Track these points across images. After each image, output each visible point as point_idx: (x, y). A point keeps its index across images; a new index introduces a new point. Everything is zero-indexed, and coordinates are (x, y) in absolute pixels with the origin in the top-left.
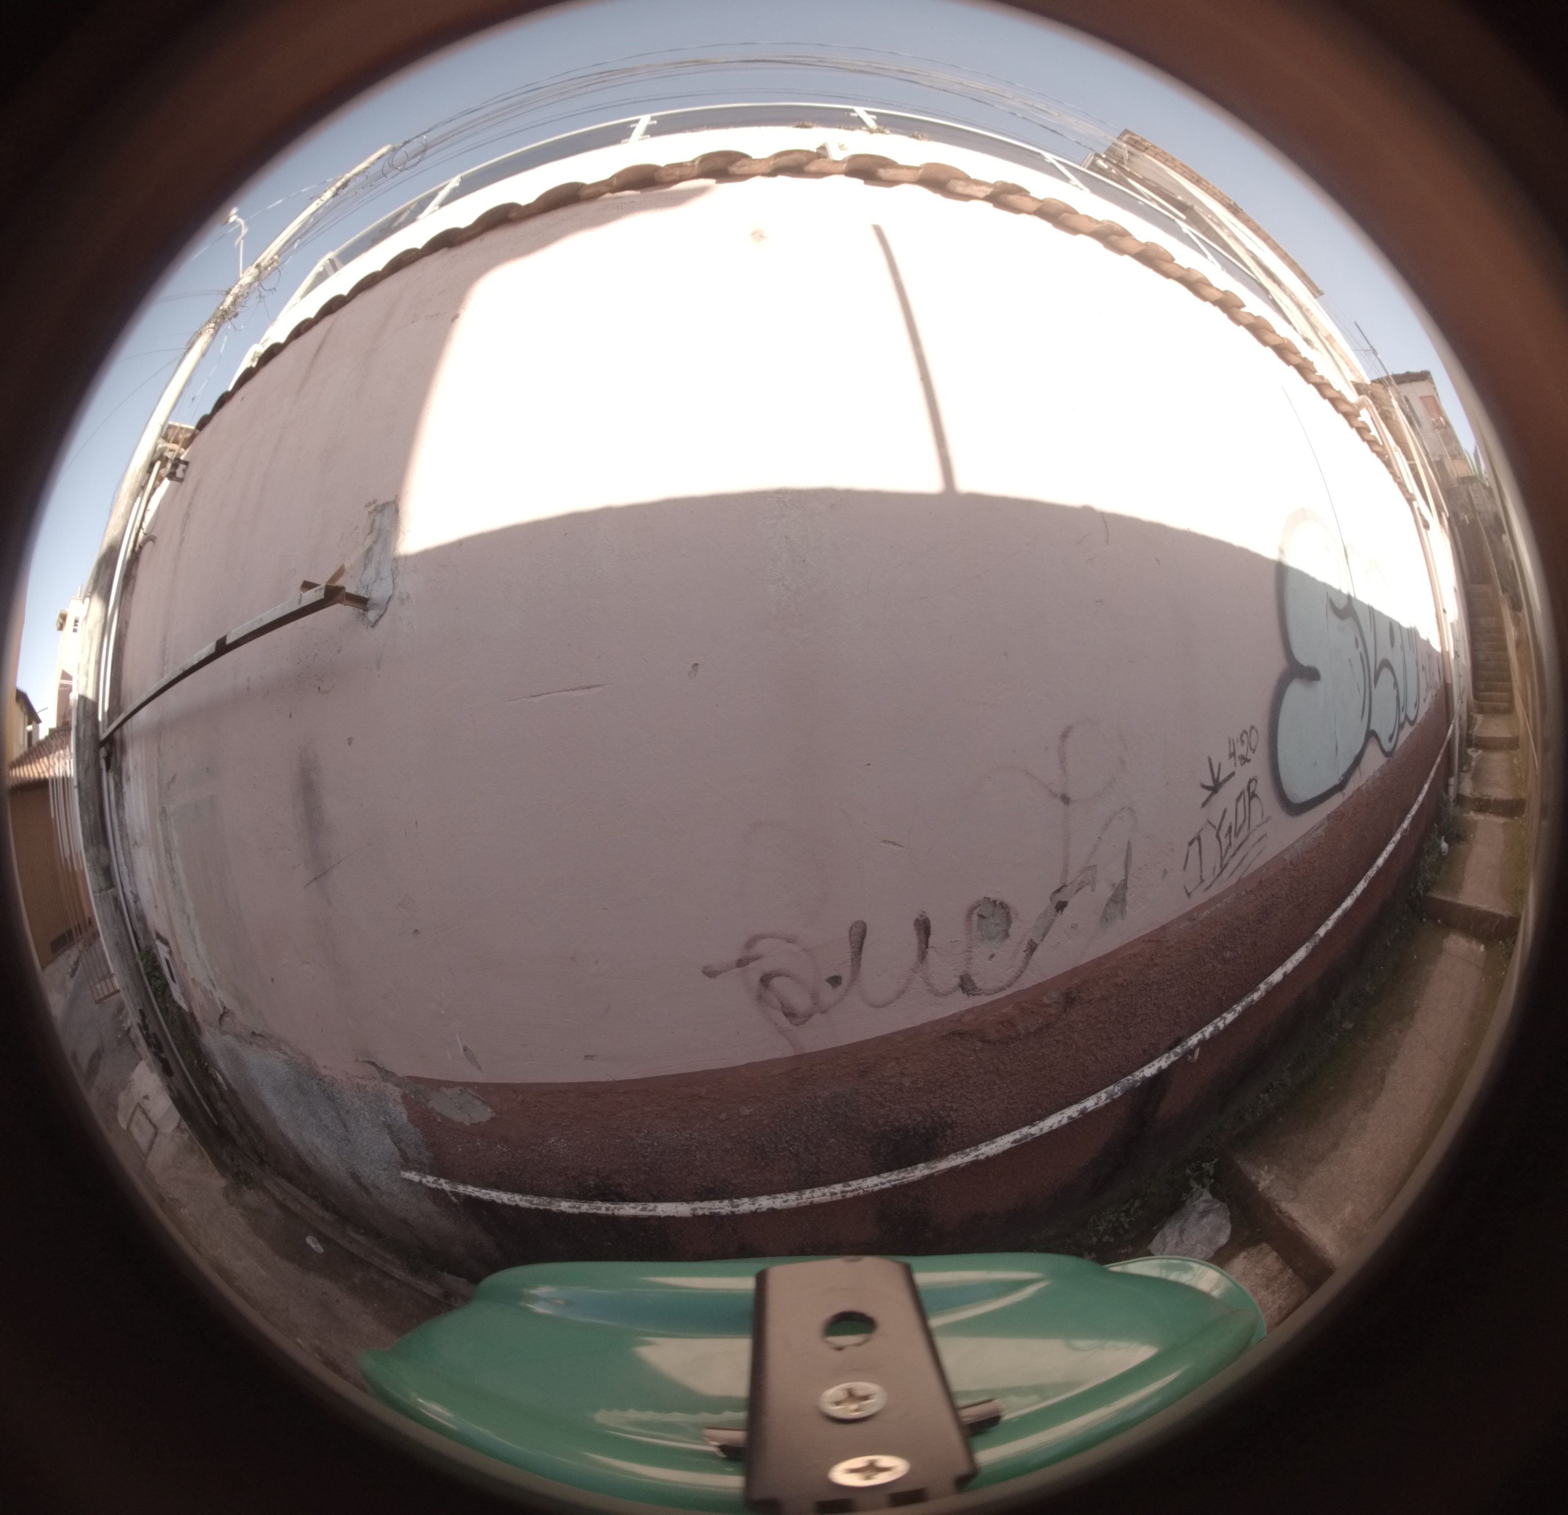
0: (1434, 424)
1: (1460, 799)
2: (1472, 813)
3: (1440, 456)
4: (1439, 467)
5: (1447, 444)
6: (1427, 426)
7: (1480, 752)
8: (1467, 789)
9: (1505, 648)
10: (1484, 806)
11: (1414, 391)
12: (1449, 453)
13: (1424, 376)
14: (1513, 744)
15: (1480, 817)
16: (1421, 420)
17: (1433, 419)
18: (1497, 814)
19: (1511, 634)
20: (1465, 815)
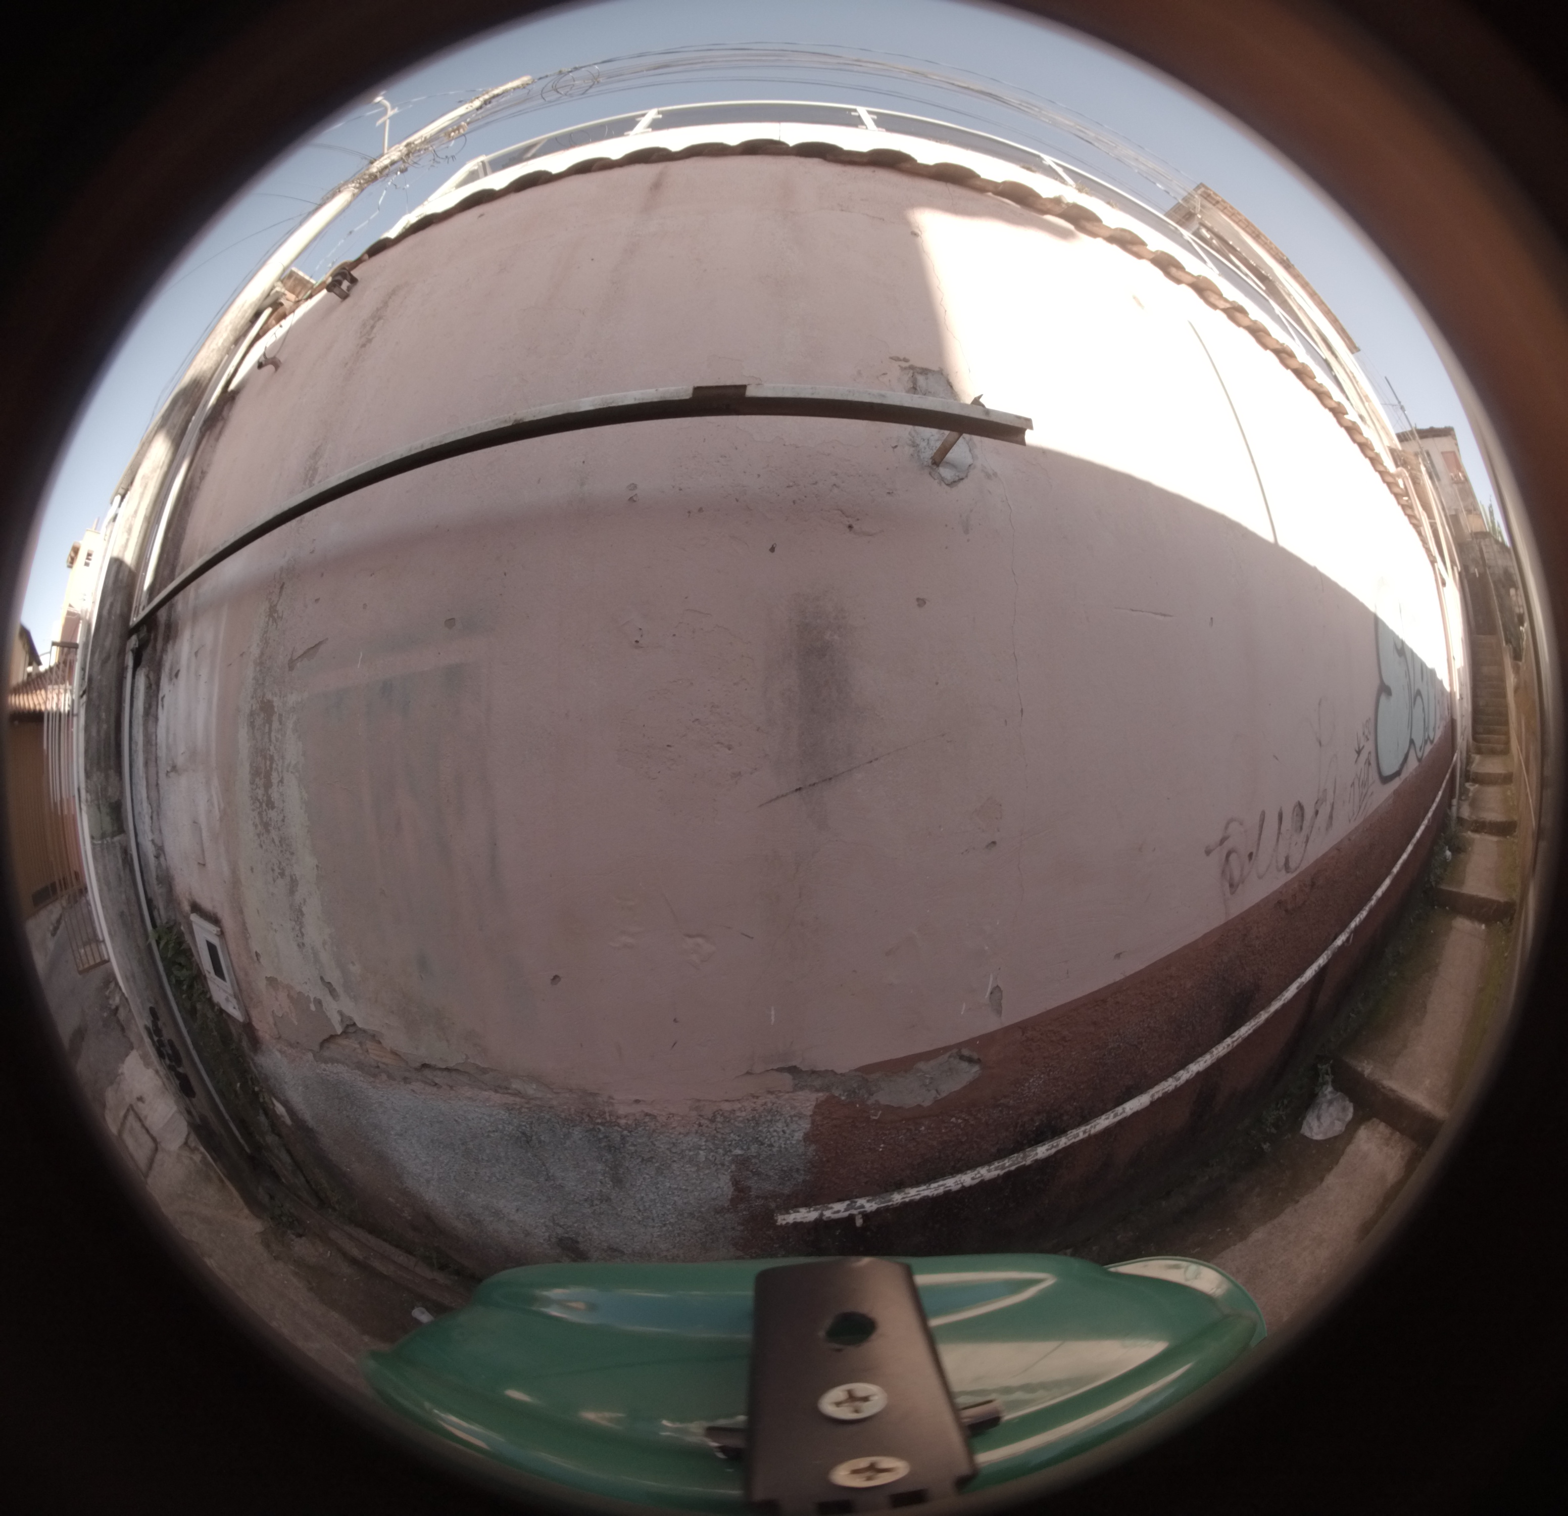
0: (1452, 479)
1: (1460, 820)
2: (1469, 833)
3: (1456, 510)
4: (1454, 521)
5: (1463, 500)
6: (1445, 480)
7: (1477, 786)
8: (1466, 812)
9: (1504, 696)
10: (1481, 827)
11: (1436, 446)
12: (1465, 508)
13: (1447, 432)
14: (1507, 779)
15: (1477, 836)
16: (1440, 475)
17: (1452, 474)
18: (1491, 833)
19: (1511, 680)
20: (1464, 834)
